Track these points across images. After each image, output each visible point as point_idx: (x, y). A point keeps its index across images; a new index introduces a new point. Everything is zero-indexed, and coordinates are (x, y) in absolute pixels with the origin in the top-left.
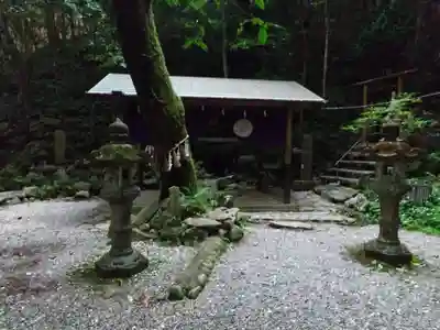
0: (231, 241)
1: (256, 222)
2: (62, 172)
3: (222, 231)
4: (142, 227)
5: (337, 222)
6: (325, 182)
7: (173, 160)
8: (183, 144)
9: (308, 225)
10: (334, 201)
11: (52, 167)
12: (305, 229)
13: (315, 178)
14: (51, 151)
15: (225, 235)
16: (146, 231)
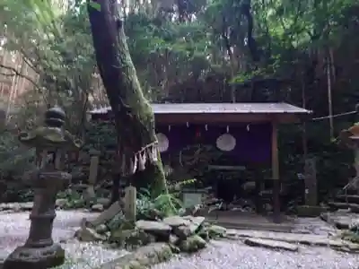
0: (183, 250)
1: (231, 238)
2: (91, 190)
3: (173, 238)
4: (98, 228)
5: (335, 247)
6: (334, 209)
7: (138, 163)
8: (151, 148)
9: (293, 246)
10: (339, 226)
11: (85, 185)
12: (286, 249)
13: (322, 204)
14: (87, 173)
15: (177, 244)
16: (101, 233)
